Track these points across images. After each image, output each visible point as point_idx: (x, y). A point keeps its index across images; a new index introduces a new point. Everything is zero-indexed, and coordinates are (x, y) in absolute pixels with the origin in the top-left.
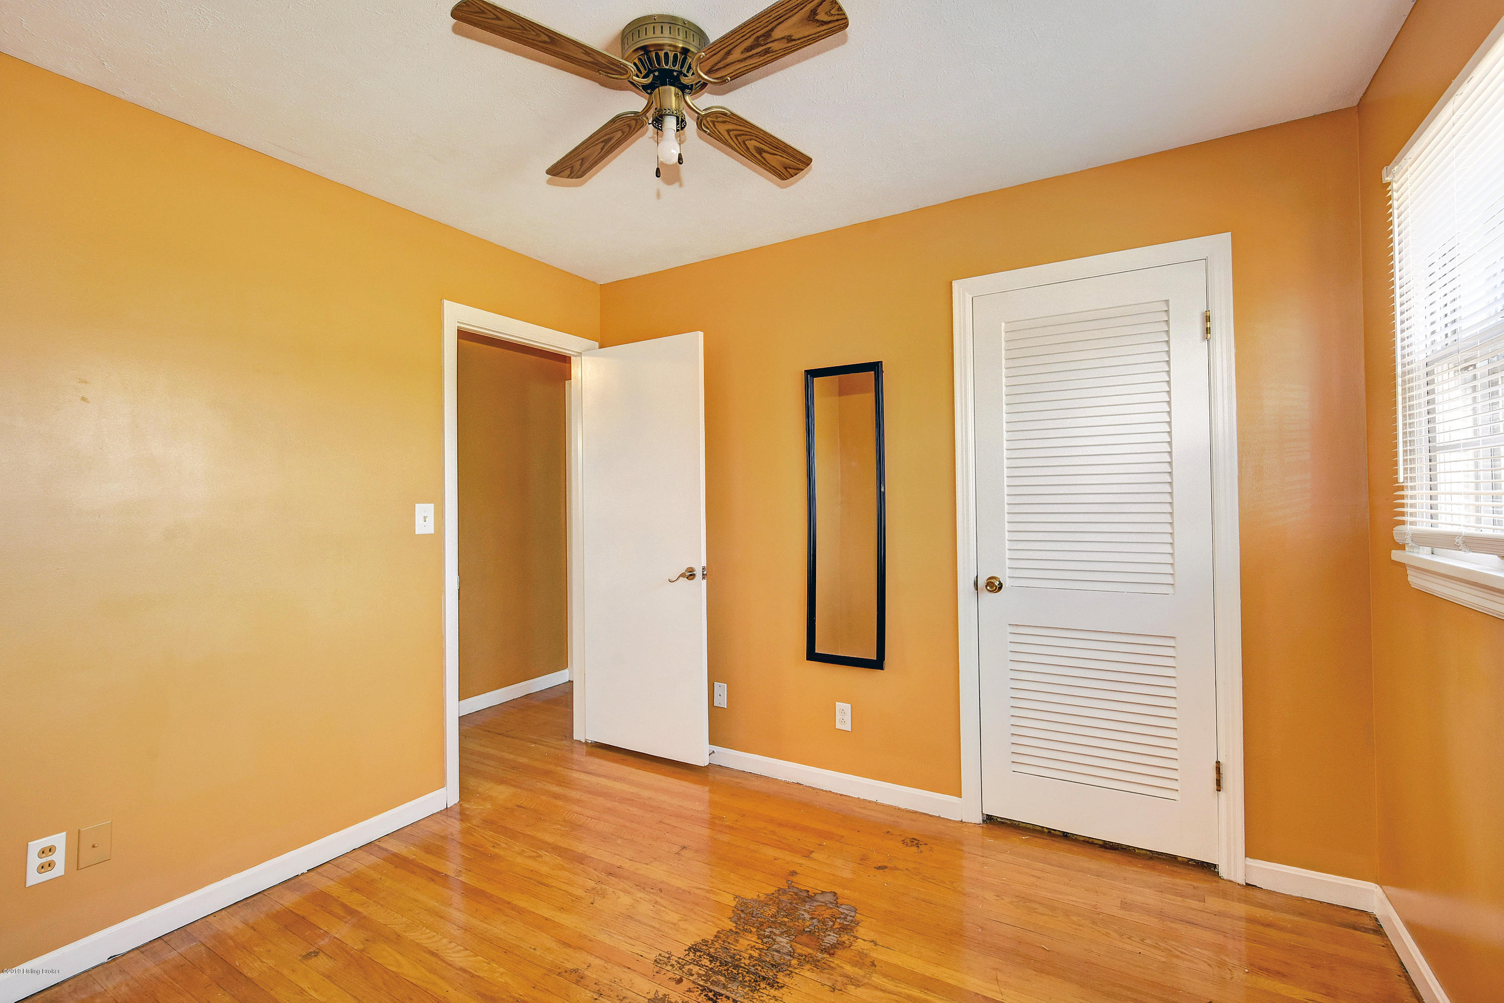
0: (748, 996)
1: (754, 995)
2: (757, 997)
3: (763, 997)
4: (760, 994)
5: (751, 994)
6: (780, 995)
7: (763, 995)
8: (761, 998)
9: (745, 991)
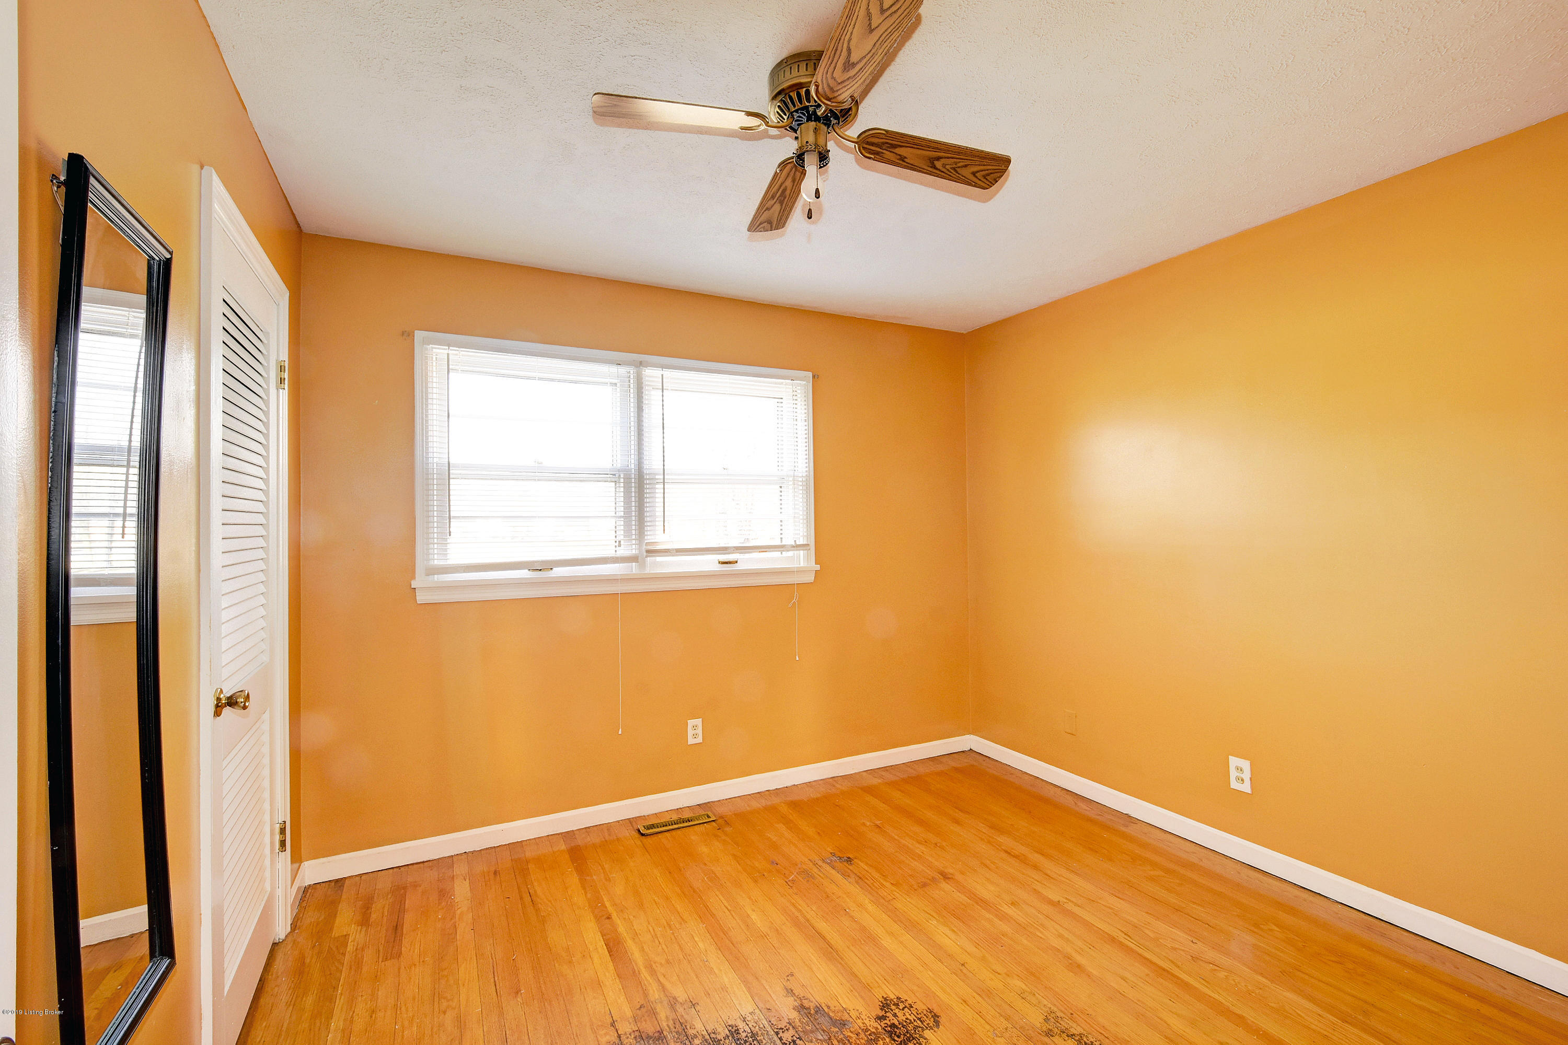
0: (764, 1032)
1: (758, 1030)
2: (757, 1027)
3: (753, 1026)
4: (753, 1029)
5: (760, 1033)
6: (739, 1020)
7: (751, 1027)
8: (755, 1025)
9: (762, 1037)
